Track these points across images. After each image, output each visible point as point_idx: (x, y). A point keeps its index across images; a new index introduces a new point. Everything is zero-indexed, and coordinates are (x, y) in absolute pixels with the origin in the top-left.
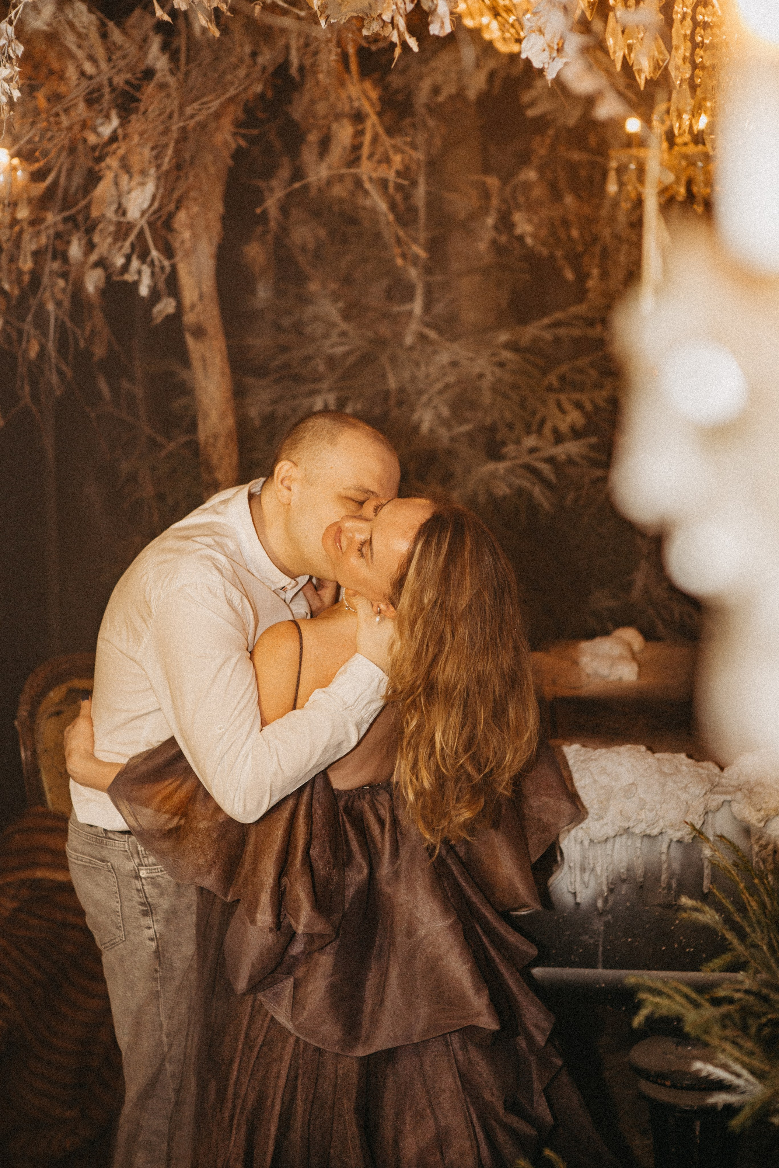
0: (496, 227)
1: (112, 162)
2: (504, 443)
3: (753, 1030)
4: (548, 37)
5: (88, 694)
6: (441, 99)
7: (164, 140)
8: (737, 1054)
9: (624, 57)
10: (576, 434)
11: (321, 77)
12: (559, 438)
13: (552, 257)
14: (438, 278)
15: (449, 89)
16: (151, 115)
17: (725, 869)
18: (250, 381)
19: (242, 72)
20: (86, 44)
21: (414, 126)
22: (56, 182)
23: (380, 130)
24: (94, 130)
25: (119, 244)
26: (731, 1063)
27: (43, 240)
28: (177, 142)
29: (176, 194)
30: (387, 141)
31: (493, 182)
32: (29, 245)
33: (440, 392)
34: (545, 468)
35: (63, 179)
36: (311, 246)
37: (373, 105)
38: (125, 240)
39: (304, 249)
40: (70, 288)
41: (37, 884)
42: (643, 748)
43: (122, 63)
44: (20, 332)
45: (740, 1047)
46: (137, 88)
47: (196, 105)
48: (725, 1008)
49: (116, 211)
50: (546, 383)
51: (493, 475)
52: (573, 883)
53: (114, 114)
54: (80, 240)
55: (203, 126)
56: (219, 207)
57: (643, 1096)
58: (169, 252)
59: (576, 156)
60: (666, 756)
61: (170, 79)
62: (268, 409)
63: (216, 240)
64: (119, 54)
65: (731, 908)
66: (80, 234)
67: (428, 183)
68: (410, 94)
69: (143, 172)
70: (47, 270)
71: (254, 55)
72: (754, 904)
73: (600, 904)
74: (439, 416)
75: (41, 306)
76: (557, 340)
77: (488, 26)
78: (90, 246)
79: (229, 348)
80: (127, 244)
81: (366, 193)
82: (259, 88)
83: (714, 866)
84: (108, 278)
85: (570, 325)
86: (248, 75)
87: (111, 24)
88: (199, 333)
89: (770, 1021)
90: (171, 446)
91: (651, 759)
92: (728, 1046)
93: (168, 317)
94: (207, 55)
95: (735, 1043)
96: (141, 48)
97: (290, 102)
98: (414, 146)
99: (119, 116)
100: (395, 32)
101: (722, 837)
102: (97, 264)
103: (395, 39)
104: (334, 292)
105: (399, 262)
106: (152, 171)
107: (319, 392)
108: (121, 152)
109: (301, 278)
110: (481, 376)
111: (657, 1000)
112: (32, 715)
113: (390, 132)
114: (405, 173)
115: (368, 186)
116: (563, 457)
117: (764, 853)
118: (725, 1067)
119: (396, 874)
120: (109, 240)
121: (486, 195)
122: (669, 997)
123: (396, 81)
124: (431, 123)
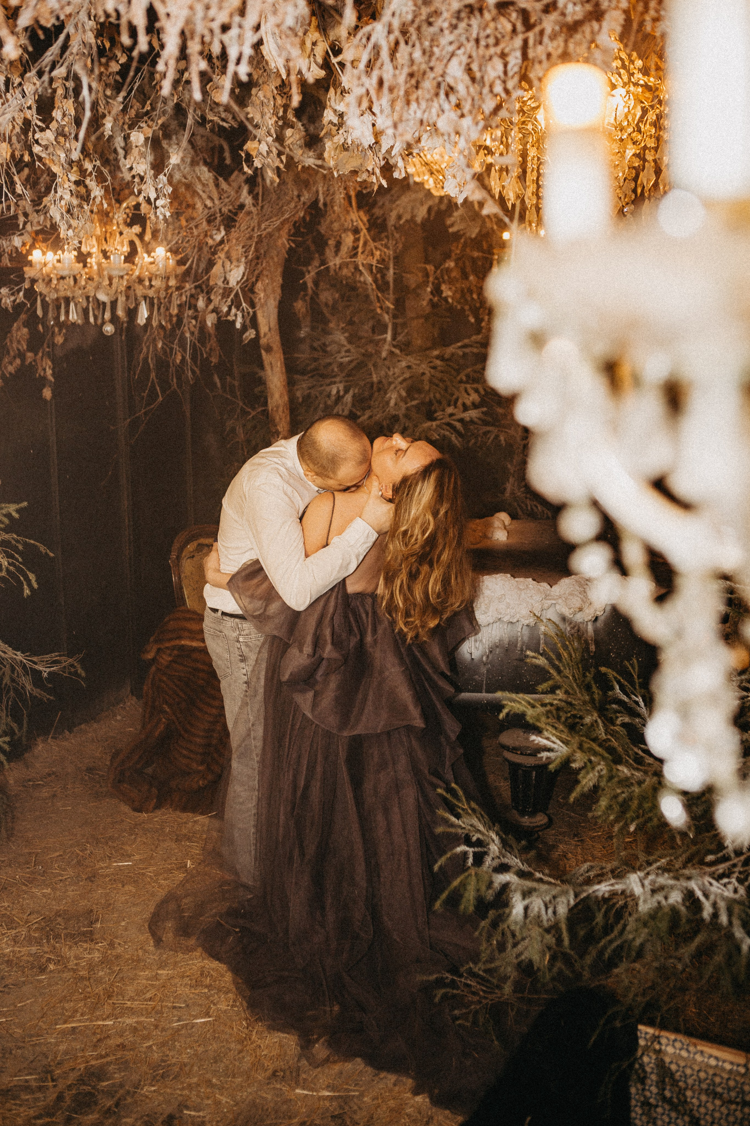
0: (432, 293)
1: (222, 255)
2: (435, 411)
3: (563, 719)
4: (458, 179)
5: (210, 547)
6: (401, 222)
7: (249, 242)
8: (554, 732)
9: (500, 192)
10: (475, 406)
11: (336, 208)
12: (465, 408)
13: (463, 310)
14: (400, 321)
15: (407, 217)
16: (242, 229)
17: (551, 636)
18: (297, 377)
19: (292, 205)
20: (207, 190)
21: (387, 237)
22: (190, 267)
23: (368, 238)
24: (211, 237)
25: (225, 300)
26: (551, 736)
27: (184, 298)
28: (257, 243)
29: (256, 272)
30: (372, 244)
31: (430, 268)
32: (176, 302)
33: (401, 383)
34: (458, 425)
35: (194, 265)
36: (330, 303)
37: (364, 224)
38: (228, 297)
39: (326, 305)
40: (198, 325)
41: (182, 648)
42: (509, 575)
43: (227, 200)
44: (171, 349)
45: (556, 728)
46: (236, 214)
47: (267, 223)
48: (549, 708)
49: (223, 282)
50: (459, 378)
51: (429, 429)
52: (470, 648)
53: (222, 228)
54: (203, 297)
55: (270, 235)
56: (279, 280)
57: (506, 760)
58: (253, 305)
59: (476, 254)
60: (522, 579)
61: (253, 209)
62: (306, 392)
63: (278, 298)
64: (225, 195)
65: (554, 657)
66: (204, 294)
67: (394, 269)
68: (385, 220)
69: (238, 260)
70: (186, 315)
71: (299, 196)
72: (565, 654)
73: (484, 659)
74: (400, 395)
75: (183, 333)
76: (465, 354)
77: (427, 181)
78: (209, 301)
79: (285, 359)
80: (229, 300)
81: (361, 273)
82: (302, 214)
83: (545, 634)
84: (219, 318)
85: (471, 346)
86: (296, 206)
87: (221, 179)
88: (269, 349)
89: (572, 715)
90: (253, 413)
91: (514, 581)
92: (550, 728)
93: (252, 340)
94: (274, 197)
95: (553, 726)
96: (237, 192)
97: (319, 223)
98: (386, 246)
99: (225, 230)
100: (374, 177)
101: (550, 620)
102: (213, 311)
103: (375, 181)
104: (342, 328)
105: (379, 311)
106: (243, 259)
107: (335, 383)
108: (226, 248)
109: (326, 322)
110: (423, 374)
111: (513, 704)
112: (178, 558)
113: (374, 240)
114: (382, 261)
115: (361, 268)
116: (468, 419)
117: (573, 631)
118: (548, 739)
119: (375, 641)
120: (220, 297)
121: (427, 275)
122: (520, 703)
123: (377, 211)
124: (397, 236)
